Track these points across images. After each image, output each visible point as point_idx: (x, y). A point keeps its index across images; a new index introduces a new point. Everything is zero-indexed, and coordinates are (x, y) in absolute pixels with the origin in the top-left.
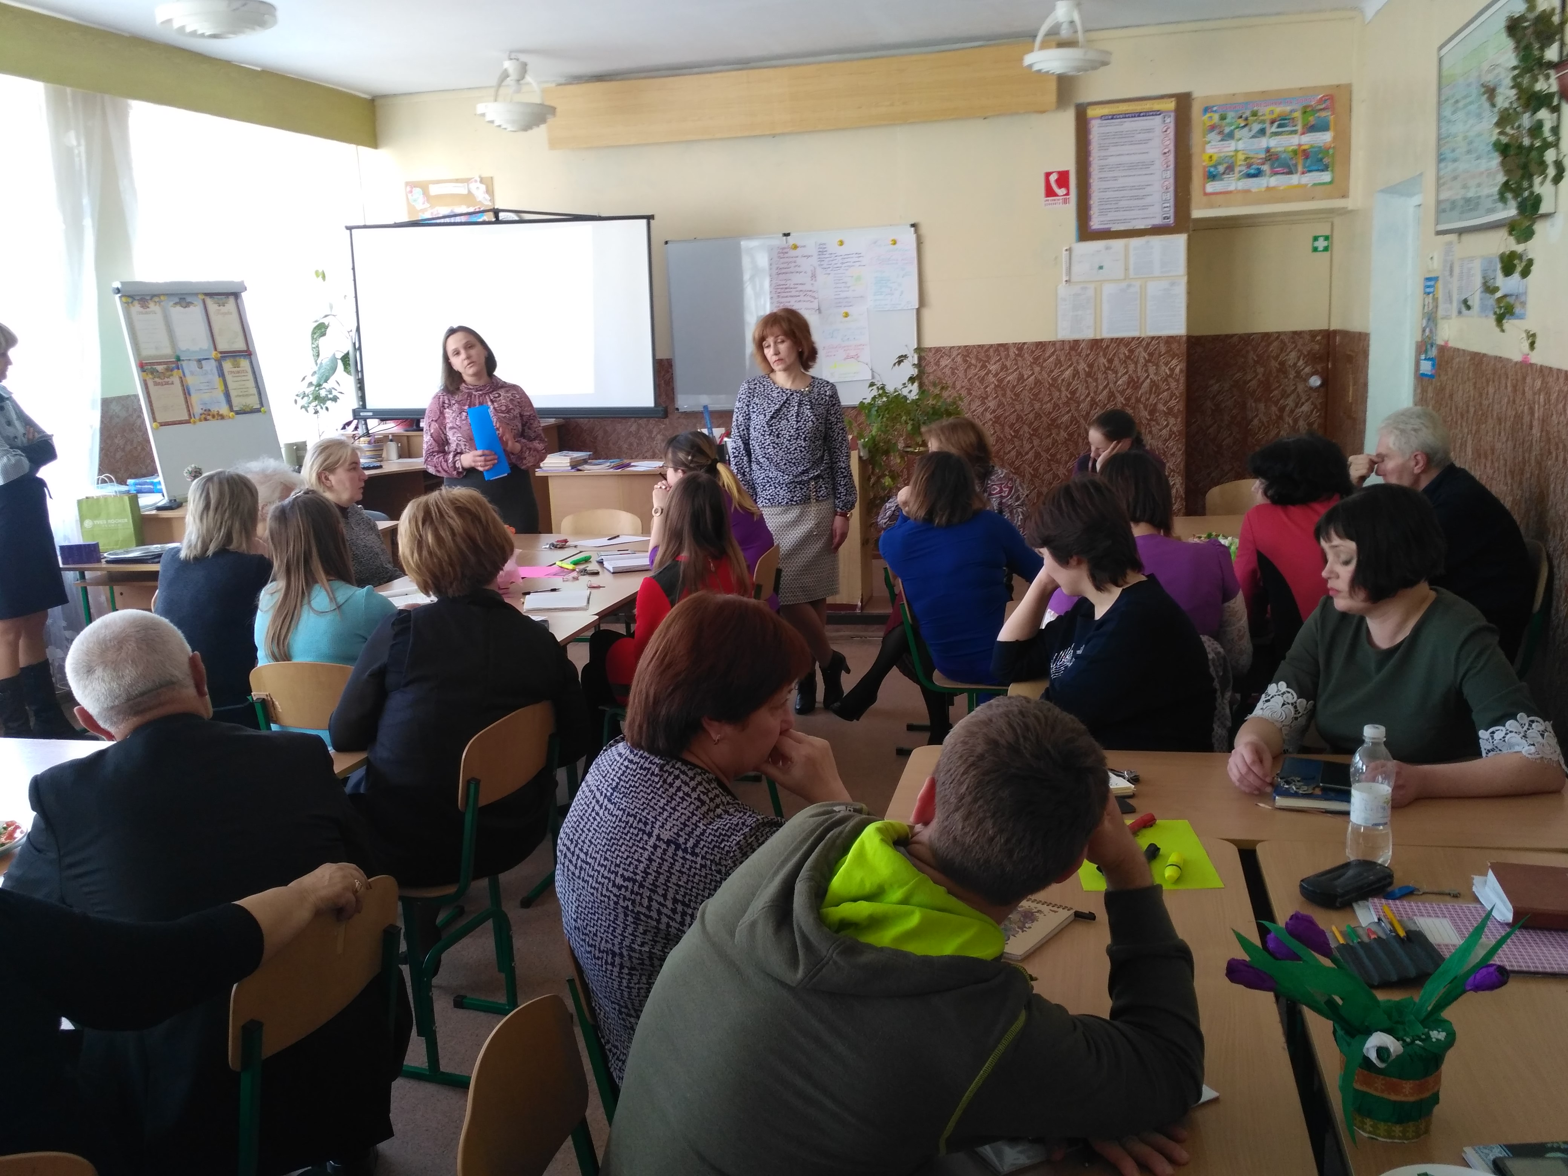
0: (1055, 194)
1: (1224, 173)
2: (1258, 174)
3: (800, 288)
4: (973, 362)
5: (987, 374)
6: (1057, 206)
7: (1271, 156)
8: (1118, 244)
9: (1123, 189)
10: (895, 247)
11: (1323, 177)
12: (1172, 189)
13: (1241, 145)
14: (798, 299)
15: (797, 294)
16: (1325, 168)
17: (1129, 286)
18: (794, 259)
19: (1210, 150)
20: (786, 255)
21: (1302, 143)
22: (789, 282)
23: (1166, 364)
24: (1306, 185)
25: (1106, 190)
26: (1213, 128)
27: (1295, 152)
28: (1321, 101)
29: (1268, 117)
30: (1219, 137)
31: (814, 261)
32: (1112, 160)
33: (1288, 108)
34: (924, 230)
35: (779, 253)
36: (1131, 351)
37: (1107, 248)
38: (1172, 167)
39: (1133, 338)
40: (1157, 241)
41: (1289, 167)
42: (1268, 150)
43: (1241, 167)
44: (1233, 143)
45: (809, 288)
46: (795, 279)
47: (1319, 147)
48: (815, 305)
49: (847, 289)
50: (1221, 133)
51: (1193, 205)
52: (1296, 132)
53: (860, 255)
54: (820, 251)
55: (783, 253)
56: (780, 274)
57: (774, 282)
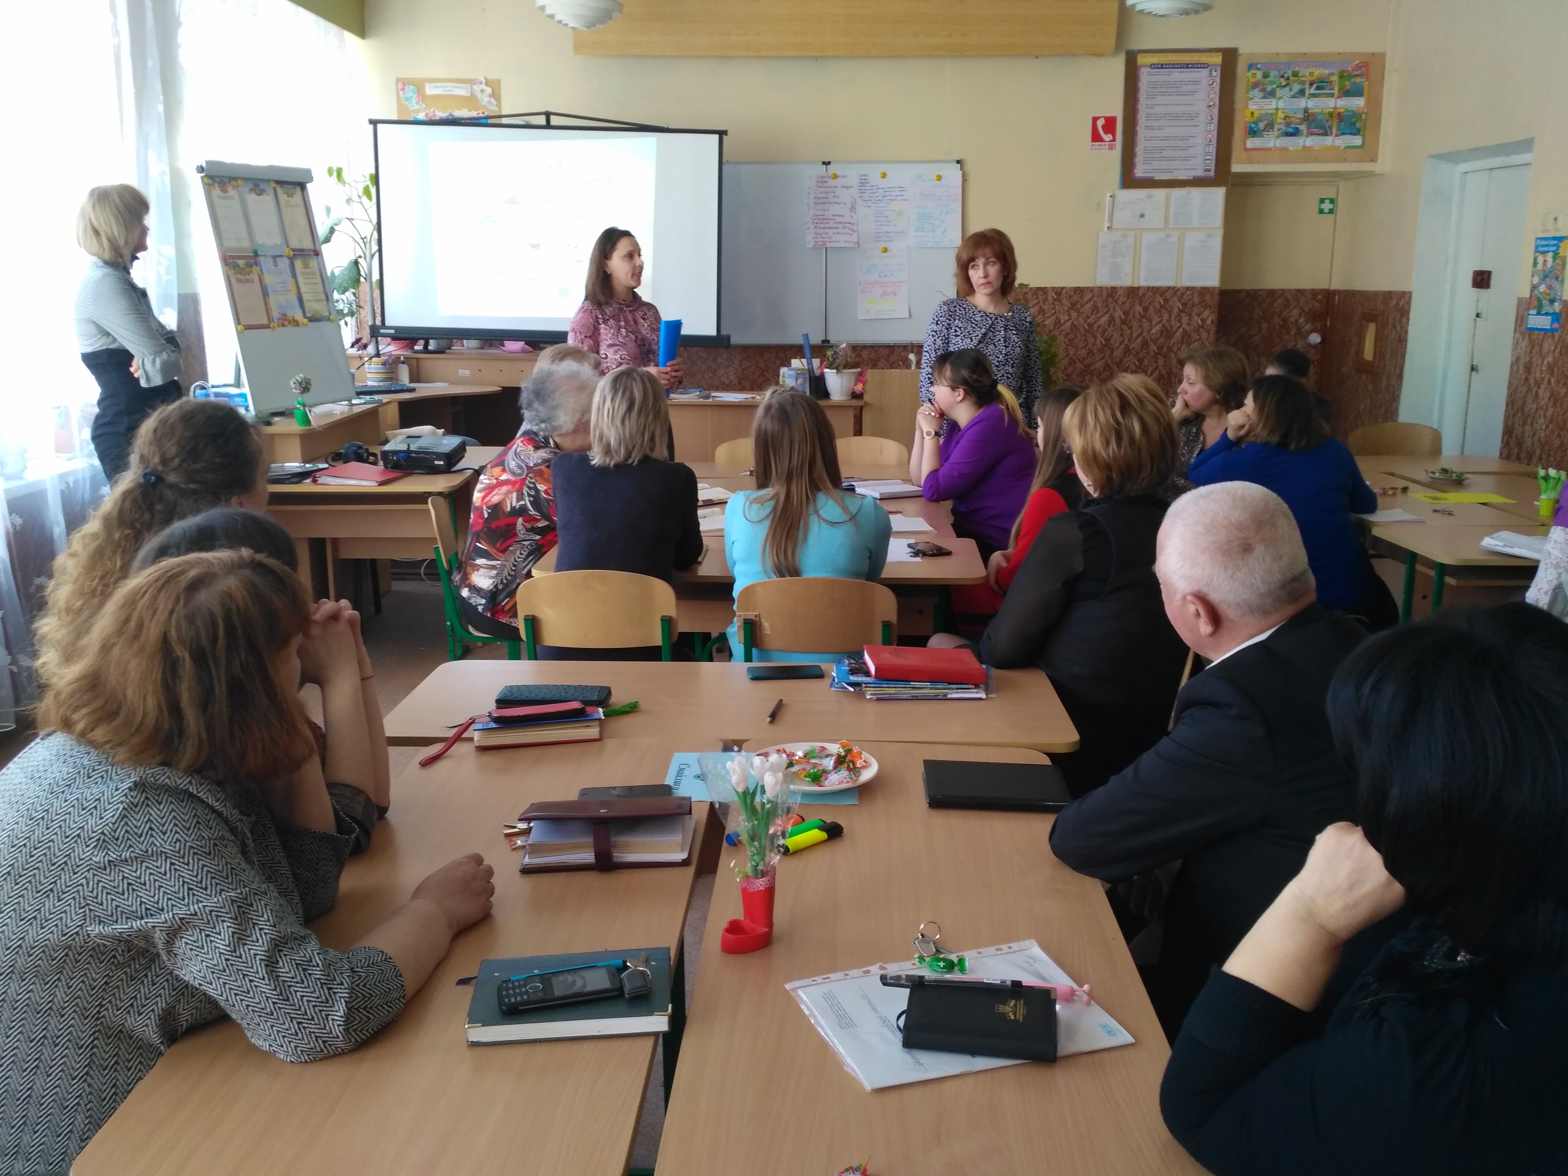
0: (1102, 140)
1: (1264, 130)
2: (1295, 133)
3: (839, 219)
6: (1103, 151)
7: (1308, 117)
8: (1160, 194)
9: (1166, 139)
10: (939, 183)
11: (1355, 141)
12: (1214, 142)
13: (1281, 104)
14: (836, 231)
15: (836, 225)
16: (1357, 132)
17: (1168, 236)
18: (834, 189)
19: (1252, 107)
20: (825, 185)
21: (1338, 106)
22: (827, 213)
23: (1198, 315)
24: (1339, 147)
25: (1151, 139)
26: (1255, 85)
27: (1331, 115)
28: (1358, 67)
29: (1308, 79)
30: (1261, 95)
31: (854, 192)
32: (1159, 110)
33: (1327, 72)
34: (969, 167)
35: (818, 182)
36: (1166, 301)
37: (1150, 197)
38: (1216, 120)
39: (1169, 288)
40: (1197, 193)
41: (1324, 128)
42: (1306, 111)
43: (1279, 126)
44: (1274, 101)
45: (849, 220)
46: (834, 210)
47: (1353, 112)
48: (854, 238)
49: (887, 223)
50: (1263, 90)
51: (1233, 160)
52: (1332, 95)
53: (903, 189)
54: (861, 183)
55: (822, 182)
56: (818, 203)
57: (811, 212)
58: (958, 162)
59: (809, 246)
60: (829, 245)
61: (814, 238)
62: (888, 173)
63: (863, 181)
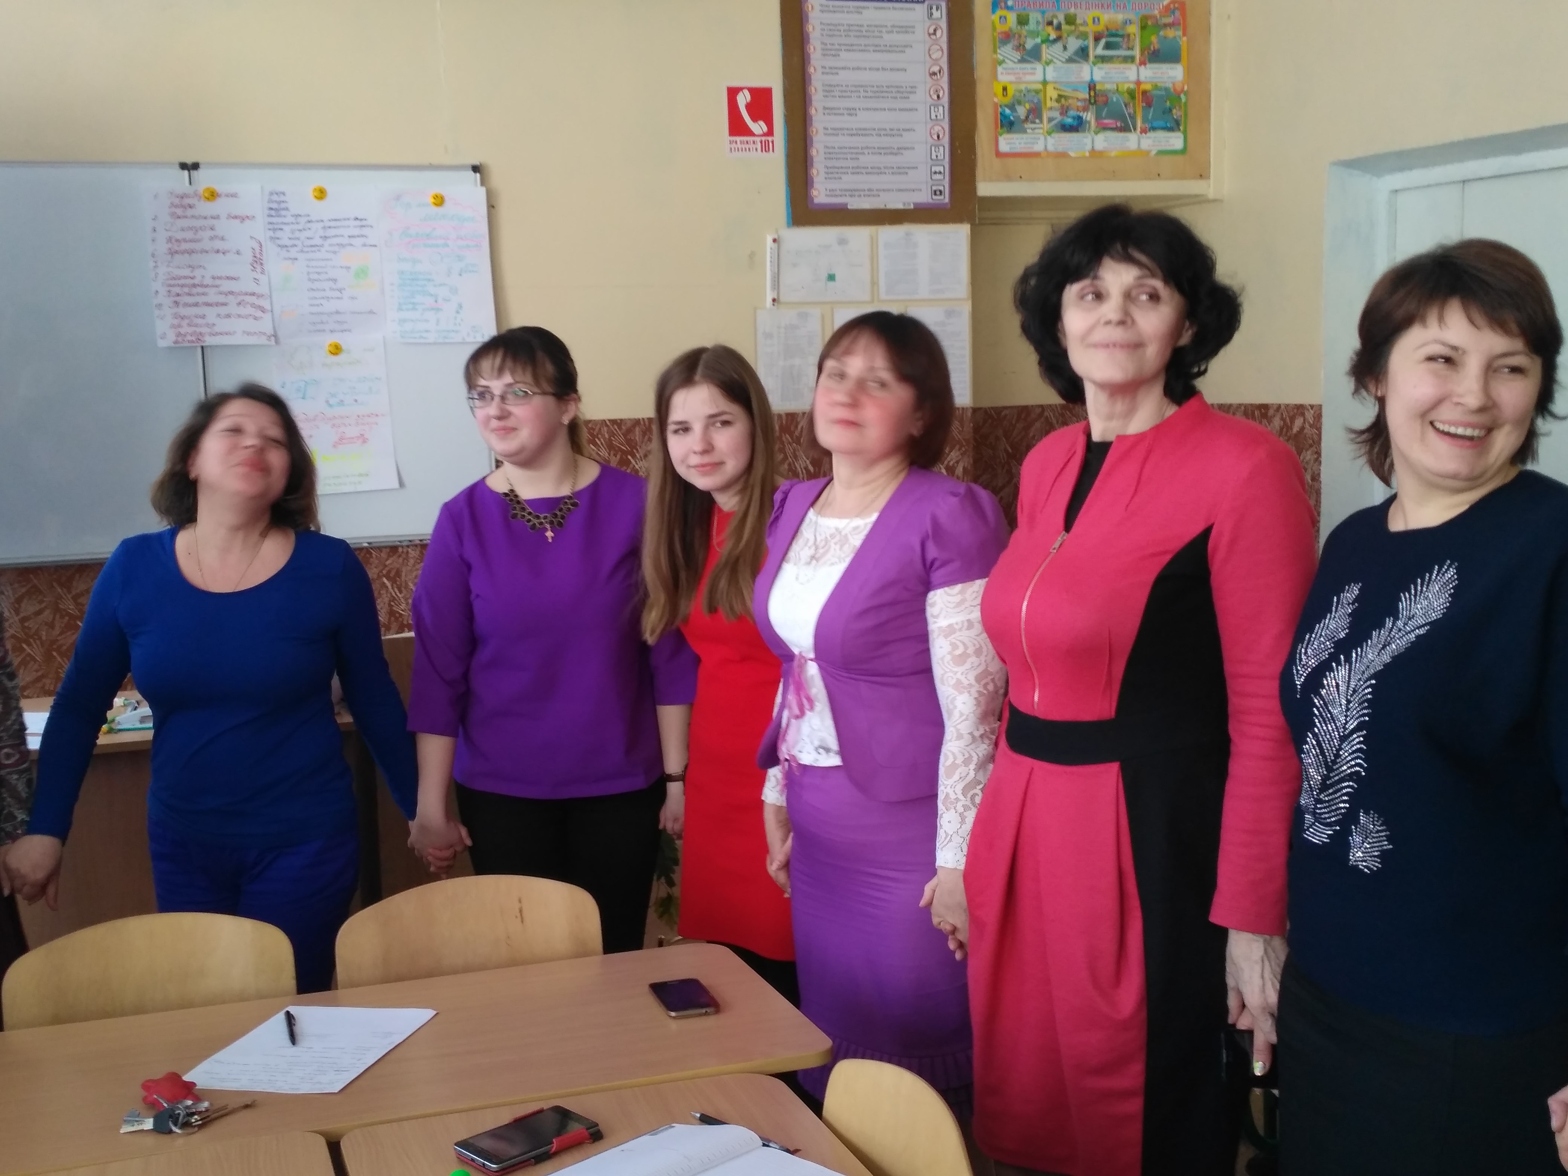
0: (746, 131)
1: (1026, 119)
2: (1077, 127)
3: (227, 286)
6: (753, 154)
7: (1096, 97)
9: (864, 131)
10: (440, 210)
11: (1172, 141)
12: (946, 139)
13: (1051, 73)
14: (222, 310)
15: (222, 299)
16: (1174, 126)
18: (212, 222)
19: (1004, 77)
20: (190, 212)
21: (1142, 78)
22: (198, 273)
24: (1148, 152)
25: (836, 132)
26: (1007, 37)
27: (1131, 94)
29: (1091, 29)
30: (1017, 55)
31: (258, 229)
32: (845, 78)
33: (1120, 17)
34: (497, 179)
35: (173, 205)
37: (842, 241)
38: (945, 100)
40: (922, 234)
41: (1122, 118)
42: (1092, 86)
43: (1051, 113)
44: (1039, 67)
45: (252, 287)
46: (215, 266)
47: (1166, 89)
48: (266, 324)
49: (338, 294)
50: (1020, 47)
51: (980, 173)
52: (1130, 59)
53: (364, 223)
54: (271, 209)
55: (183, 207)
56: (176, 252)
57: (163, 270)
58: (476, 169)
59: (162, 344)
60: (209, 341)
61: (173, 326)
62: (329, 189)
63: (274, 206)
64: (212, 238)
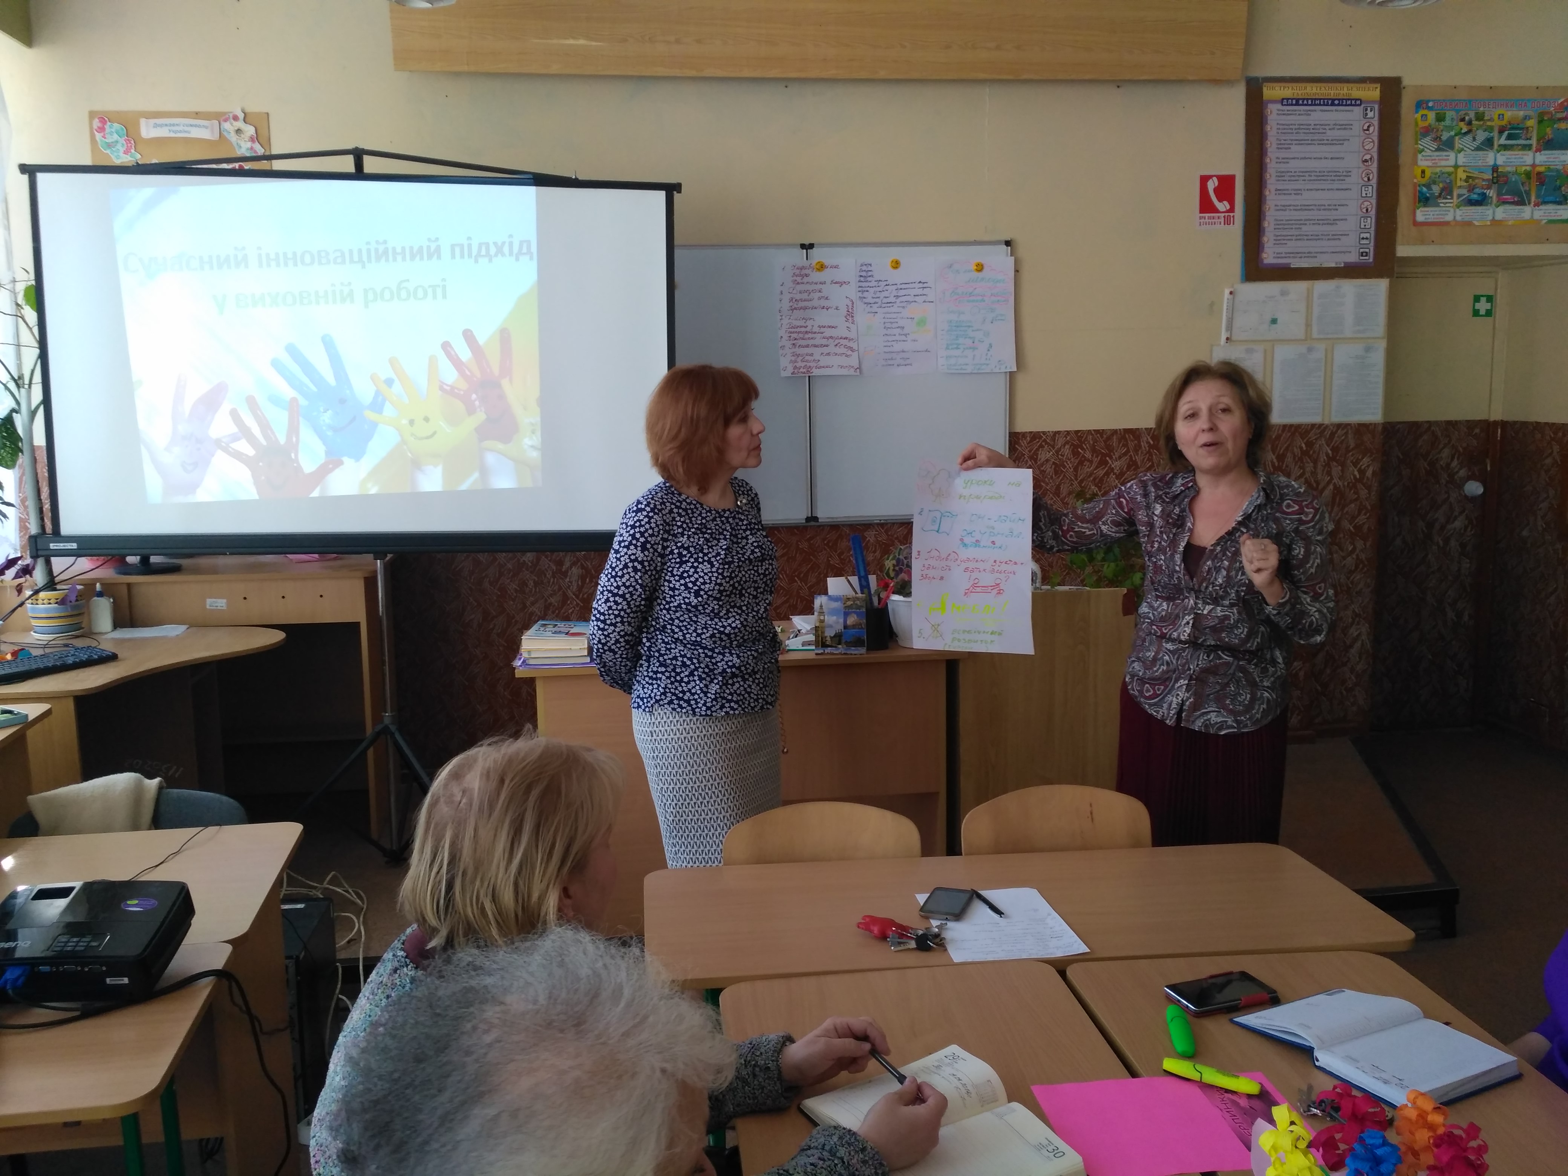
1: (1440, 196)
2: (1481, 201)
3: (828, 332)
4: (1088, 455)
5: (1107, 474)
6: (1217, 226)
7: (1498, 177)
8: (1299, 288)
9: (1306, 208)
10: (980, 275)
11: (1560, 212)
12: (1373, 213)
13: (1462, 159)
14: (825, 350)
15: (824, 342)
16: (1562, 200)
17: (1310, 350)
18: (819, 286)
19: (1423, 162)
20: (806, 280)
21: (1537, 162)
22: (809, 323)
23: (1355, 464)
24: (1540, 221)
25: (1284, 208)
26: (1426, 131)
27: (1528, 175)
28: (1563, 107)
29: (1496, 123)
30: (1435, 145)
31: (851, 291)
32: (1294, 165)
33: (1521, 113)
34: (1022, 252)
35: (795, 275)
36: (1310, 444)
37: (1284, 293)
38: (1374, 182)
39: (1313, 426)
40: (1349, 287)
41: (1520, 195)
42: (1495, 168)
43: (1460, 190)
44: (1452, 155)
45: (845, 333)
46: (821, 318)
47: (1557, 171)
48: (854, 361)
49: (903, 338)
50: (1437, 139)
51: (1399, 238)
52: (1528, 147)
53: (925, 285)
54: (861, 276)
55: (800, 275)
56: (795, 309)
57: (785, 321)
58: (1008, 243)
59: (784, 374)
60: (816, 372)
61: (791, 361)
62: (902, 261)
63: (864, 274)
64: (820, 298)
